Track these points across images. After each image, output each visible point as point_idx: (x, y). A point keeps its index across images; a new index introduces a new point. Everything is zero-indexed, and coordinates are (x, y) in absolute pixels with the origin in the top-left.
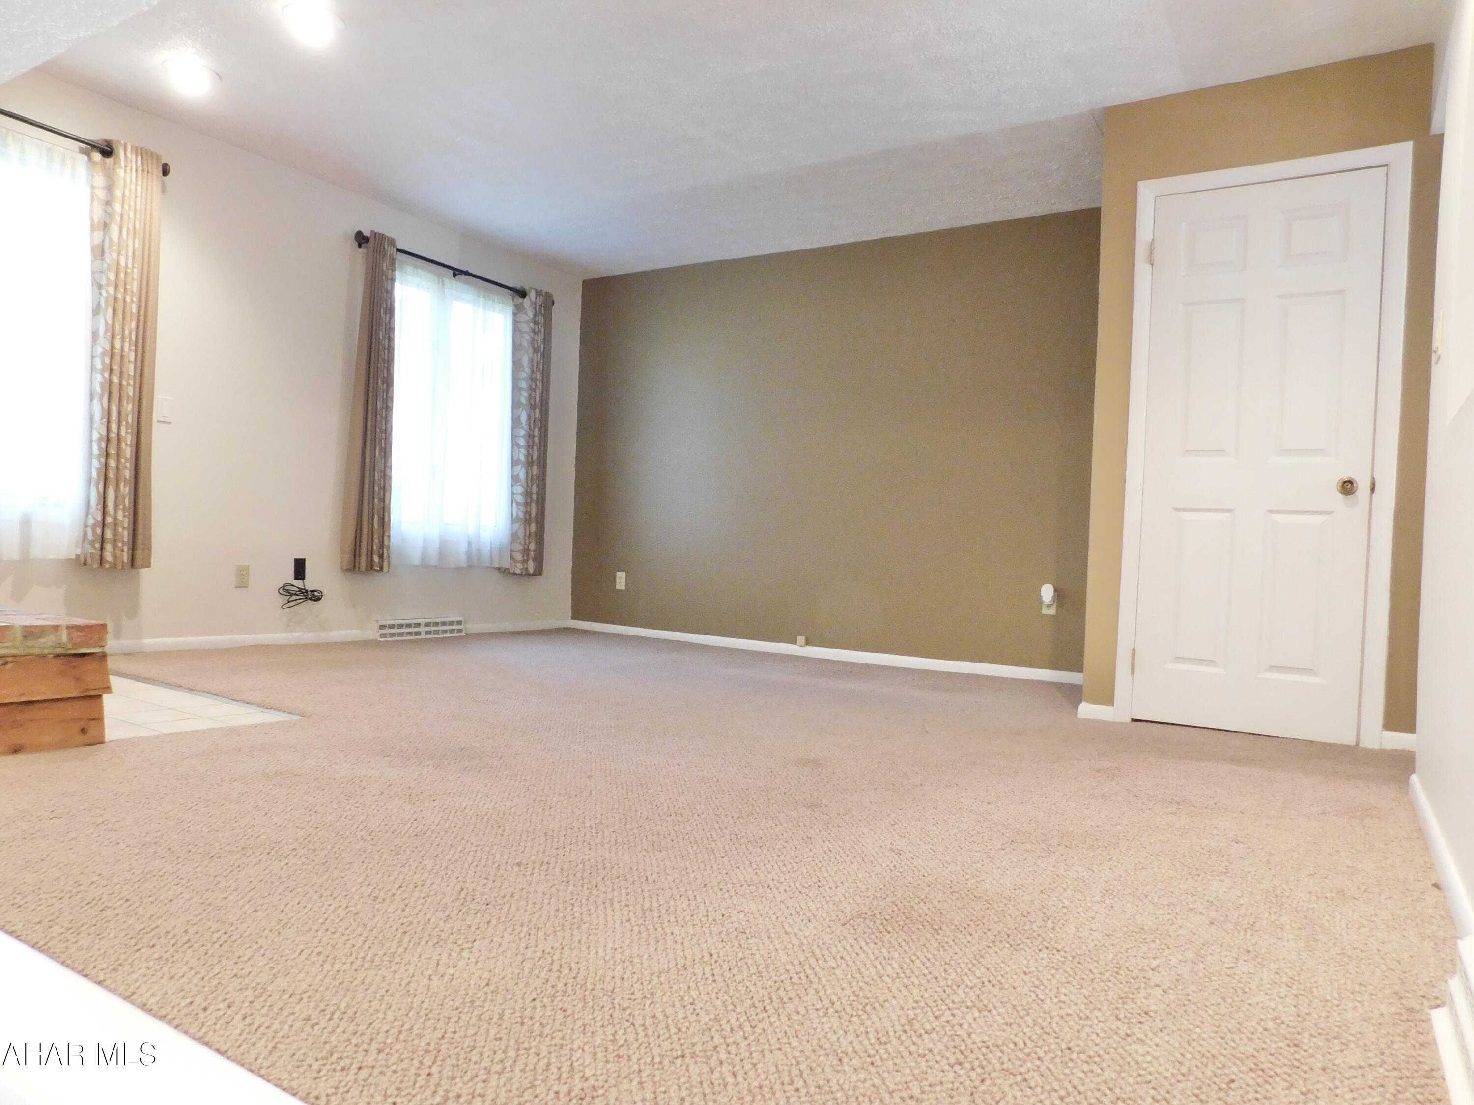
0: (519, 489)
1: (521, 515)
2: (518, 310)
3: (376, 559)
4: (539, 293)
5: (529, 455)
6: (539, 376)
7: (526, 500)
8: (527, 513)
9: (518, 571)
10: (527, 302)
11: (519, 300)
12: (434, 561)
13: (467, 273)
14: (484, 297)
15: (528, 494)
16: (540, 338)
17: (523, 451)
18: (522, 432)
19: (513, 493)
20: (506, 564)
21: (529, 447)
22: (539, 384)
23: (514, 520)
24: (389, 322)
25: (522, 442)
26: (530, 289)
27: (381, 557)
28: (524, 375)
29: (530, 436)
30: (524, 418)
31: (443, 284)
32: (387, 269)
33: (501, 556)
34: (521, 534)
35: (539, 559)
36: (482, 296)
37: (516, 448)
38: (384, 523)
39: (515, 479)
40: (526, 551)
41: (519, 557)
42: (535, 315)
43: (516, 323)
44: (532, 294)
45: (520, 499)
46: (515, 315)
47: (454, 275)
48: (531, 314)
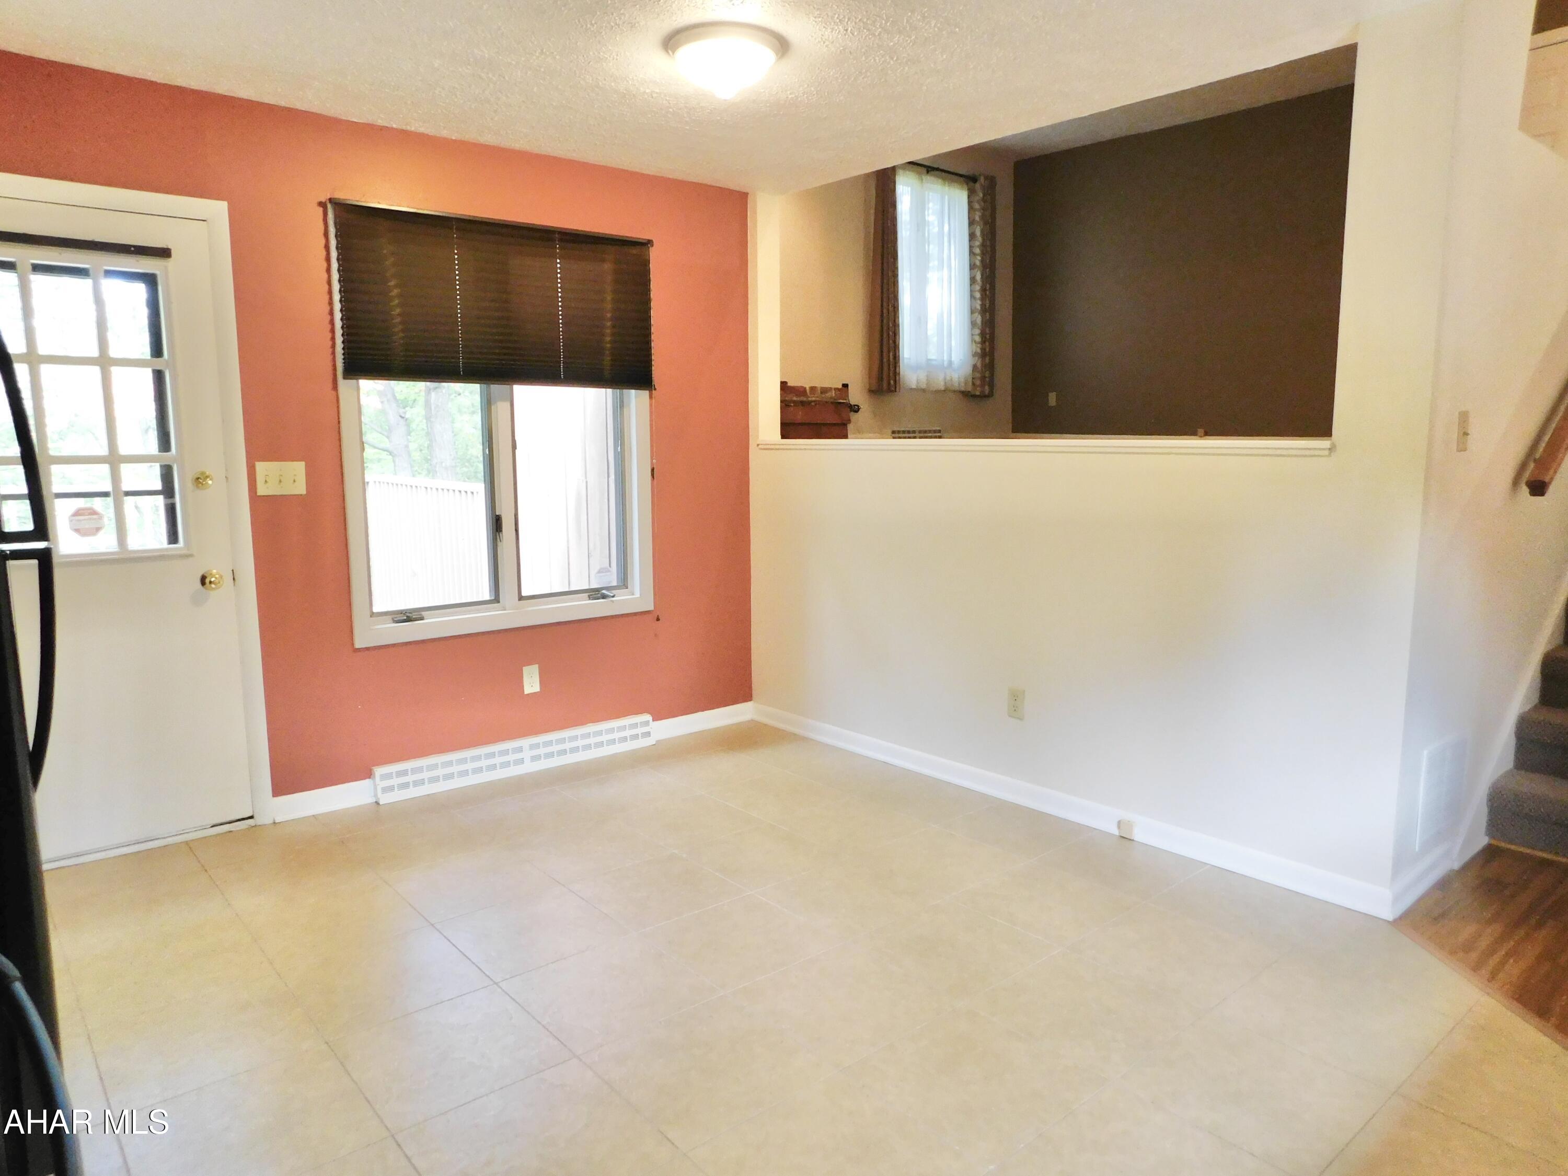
0: (977, 331)
1: (979, 351)
2: (971, 193)
3: (892, 382)
4: (986, 178)
5: (983, 305)
6: (988, 243)
7: (982, 339)
8: (983, 349)
9: (978, 393)
10: (978, 186)
11: (971, 184)
12: (924, 386)
13: (937, 169)
14: (949, 186)
15: (982, 334)
16: (988, 213)
17: (979, 302)
18: (978, 287)
19: (972, 335)
20: (970, 388)
21: (982, 299)
22: (989, 249)
23: (975, 355)
24: (894, 213)
25: (978, 295)
26: (980, 175)
27: (895, 381)
28: (977, 243)
29: (983, 290)
30: (978, 277)
31: (922, 180)
32: (891, 174)
33: (966, 384)
34: (979, 365)
35: (992, 385)
36: (947, 185)
37: (973, 299)
38: (896, 358)
39: (973, 324)
40: (983, 378)
41: (978, 382)
42: (984, 195)
43: (970, 203)
44: (982, 179)
45: (978, 339)
46: (969, 197)
47: (928, 172)
48: (981, 195)
